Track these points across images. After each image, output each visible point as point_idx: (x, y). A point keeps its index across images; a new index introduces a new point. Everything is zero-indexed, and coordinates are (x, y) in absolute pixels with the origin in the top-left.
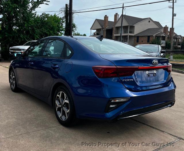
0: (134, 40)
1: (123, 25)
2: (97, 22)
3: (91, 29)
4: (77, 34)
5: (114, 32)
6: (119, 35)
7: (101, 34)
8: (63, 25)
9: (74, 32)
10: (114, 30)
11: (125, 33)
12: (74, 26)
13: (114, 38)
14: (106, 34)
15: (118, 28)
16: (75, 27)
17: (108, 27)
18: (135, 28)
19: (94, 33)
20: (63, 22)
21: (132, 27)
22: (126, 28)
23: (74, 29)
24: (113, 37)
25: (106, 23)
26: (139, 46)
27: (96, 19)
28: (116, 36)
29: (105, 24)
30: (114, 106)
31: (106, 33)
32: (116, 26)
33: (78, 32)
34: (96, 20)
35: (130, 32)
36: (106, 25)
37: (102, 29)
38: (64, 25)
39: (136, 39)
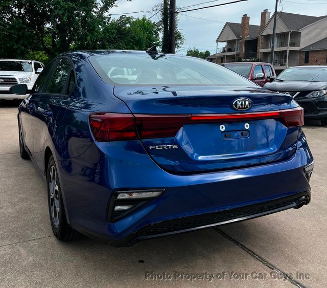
0: (300, 59)
1: (277, 31)
2: (228, 28)
3: (217, 41)
4: (195, 51)
5: (260, 44)
6: (269, 50)
7: (236, 49)
8: (158, 35)
9: (178, 47)
10: (261, 41)
11: (281, 46)
12: (179, 36)
13: (259, 56)
14: (245, 49)
15: (267, 37)
16: (180, 38)
17: (248, 37)
18: (302, 36)
19: (224, 48)
20: (159, 30)
21: (296, 35)
22: (283, 36)
23: (179, 41)
24: (258, 54)
25: (245, 28)
26: (292, 69)
27: (227, 23)
28: (264, 53)
29: (243, 31)
30: (125, 208)
31: (245, 47)
32: (263, 34)
33: (196, 48)
34: (226, 25)
35: (292, 45)
36: (246, 32)
37: (238, 40)
38: (161, 35)
39: (303, 56)
